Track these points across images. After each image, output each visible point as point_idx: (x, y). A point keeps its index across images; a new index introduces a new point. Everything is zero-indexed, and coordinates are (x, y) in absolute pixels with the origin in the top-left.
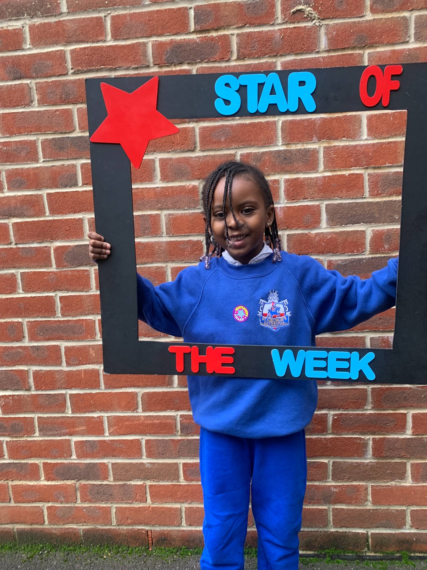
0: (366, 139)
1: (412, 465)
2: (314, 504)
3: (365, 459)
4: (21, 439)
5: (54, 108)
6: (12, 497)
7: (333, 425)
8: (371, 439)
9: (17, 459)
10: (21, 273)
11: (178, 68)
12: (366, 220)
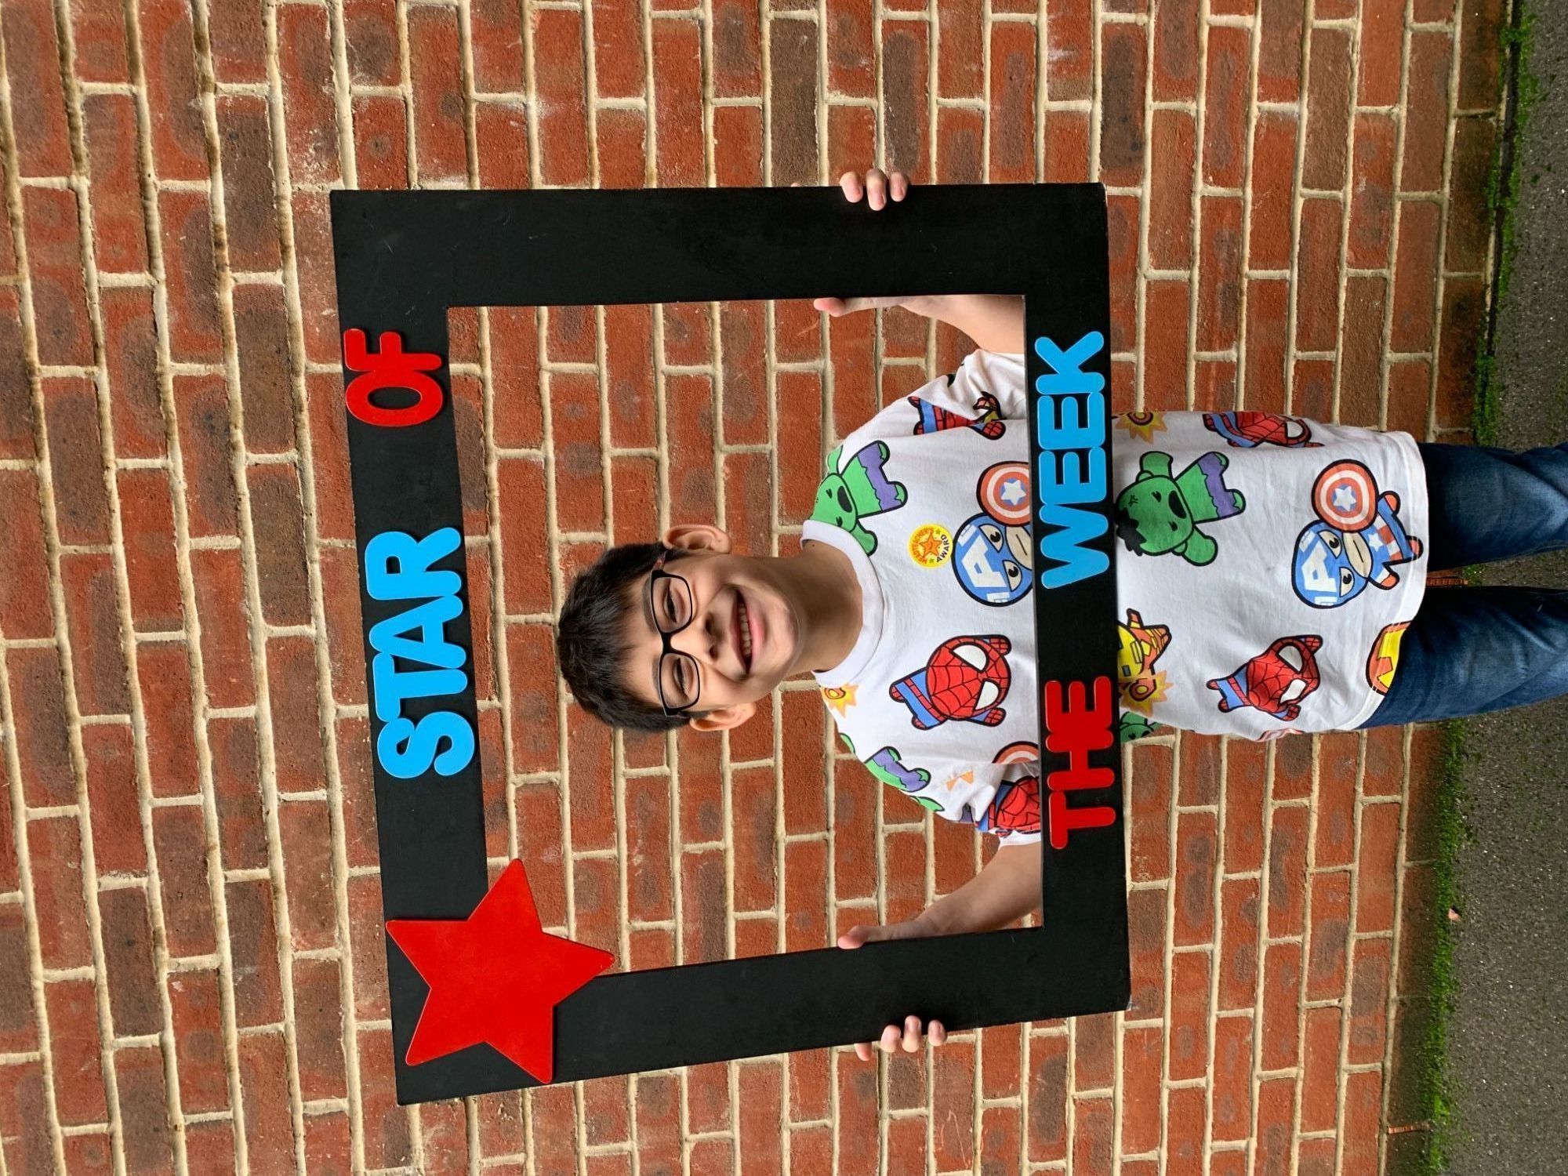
0: (646, 99)
1: (1318, 16)
2: (1390, 230)
3: (1300, 117)
4: (1223, 842)
5: (565, 738)
6: (1340, 867)
7: (1225, 185)
8: (1260, 104)
9: (1263, 852)
10: (886, 822)
11: (495, 484)
12: (808, 103)
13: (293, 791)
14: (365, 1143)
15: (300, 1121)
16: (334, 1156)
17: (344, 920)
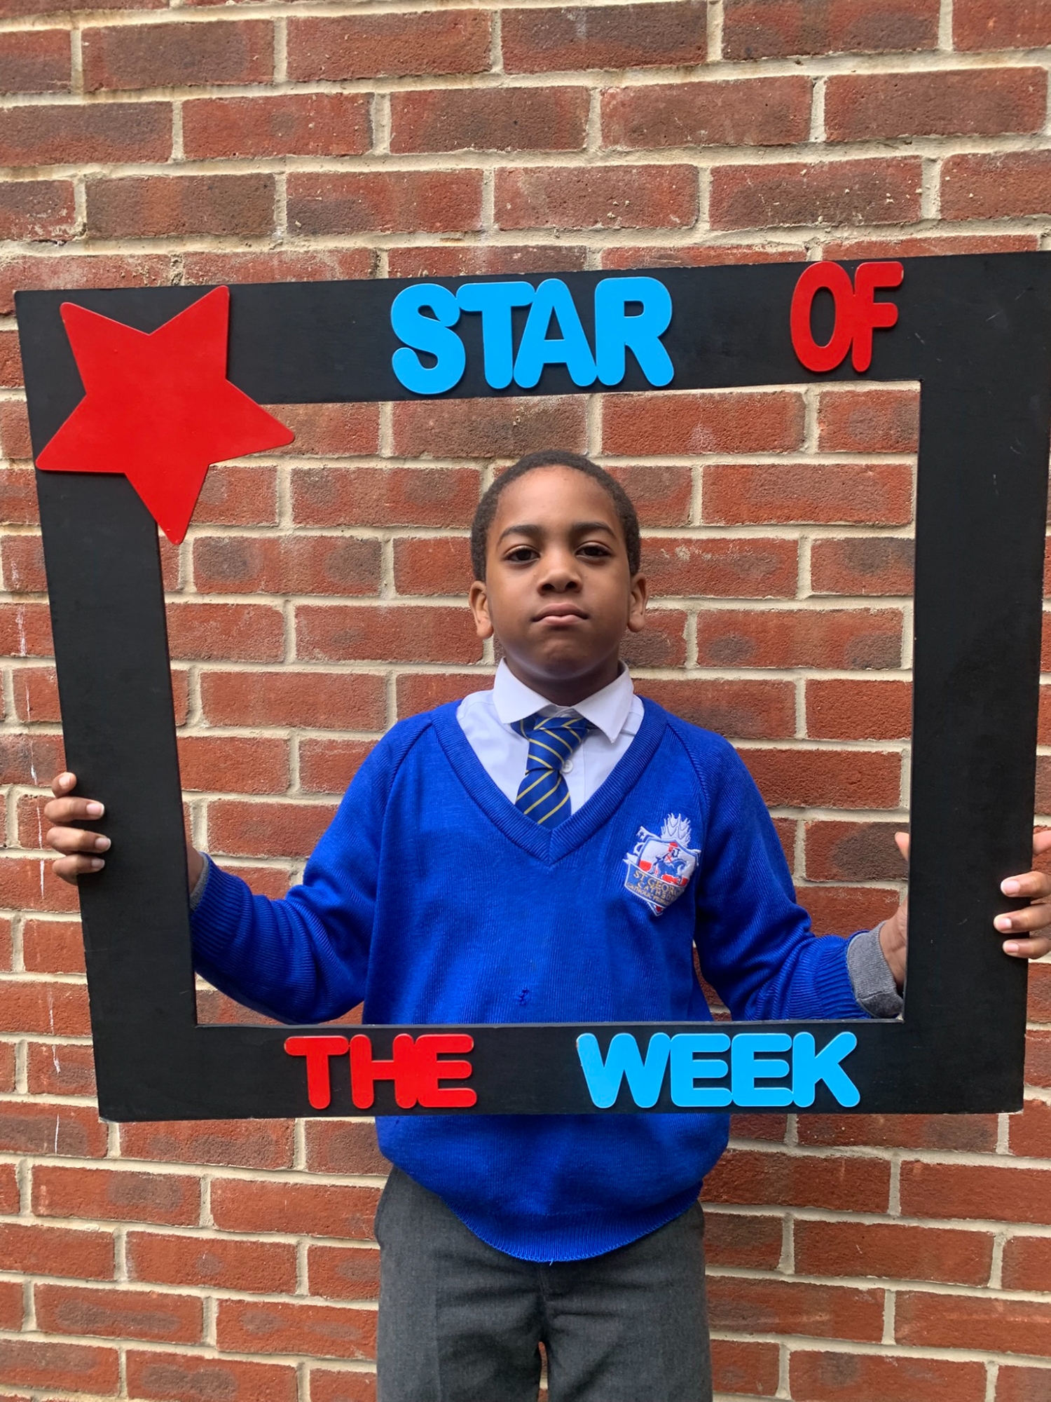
5: (863, 461)
13: (828, 97)
14: (326, 175)
15: (363, 88)
16: (312, 134)
17: (638, 159)
